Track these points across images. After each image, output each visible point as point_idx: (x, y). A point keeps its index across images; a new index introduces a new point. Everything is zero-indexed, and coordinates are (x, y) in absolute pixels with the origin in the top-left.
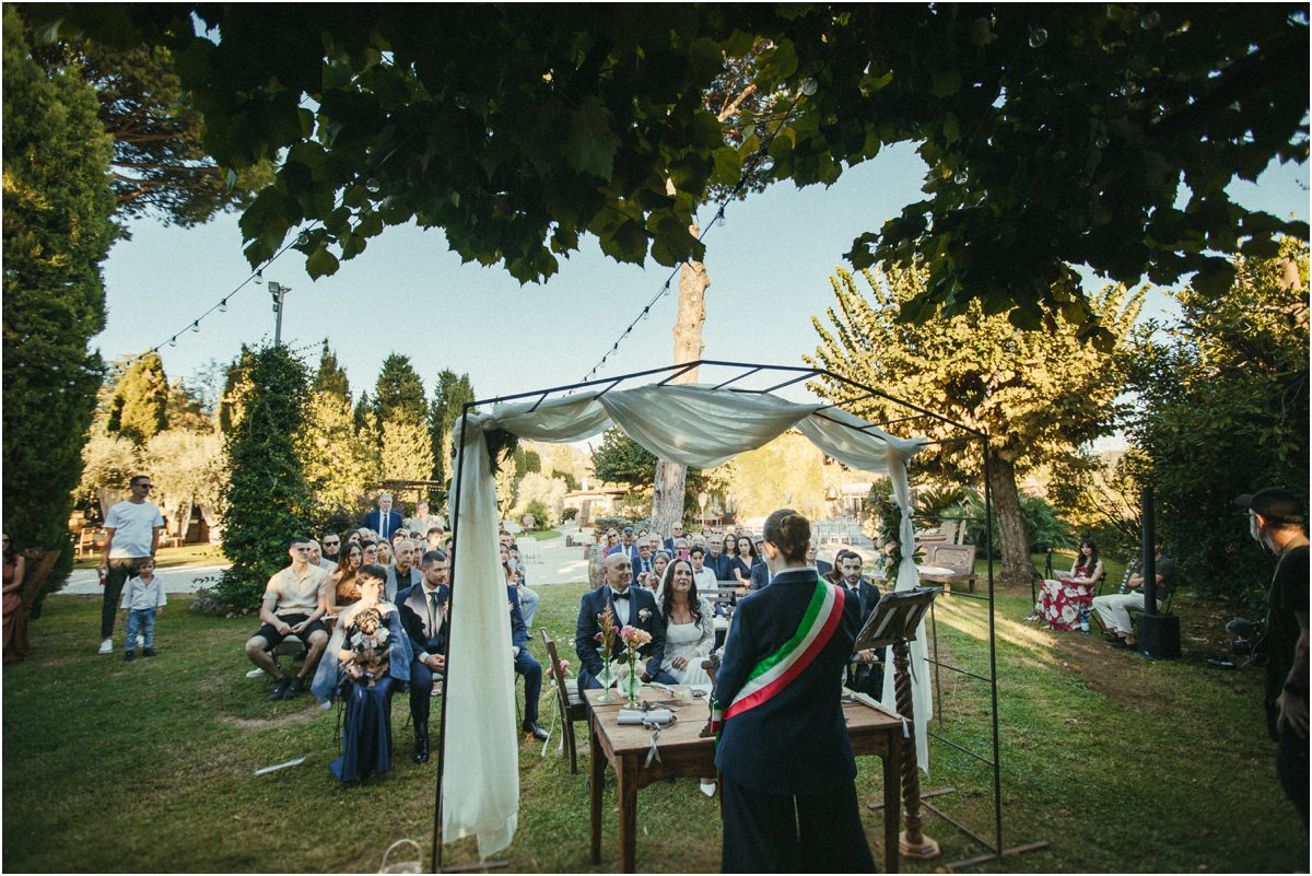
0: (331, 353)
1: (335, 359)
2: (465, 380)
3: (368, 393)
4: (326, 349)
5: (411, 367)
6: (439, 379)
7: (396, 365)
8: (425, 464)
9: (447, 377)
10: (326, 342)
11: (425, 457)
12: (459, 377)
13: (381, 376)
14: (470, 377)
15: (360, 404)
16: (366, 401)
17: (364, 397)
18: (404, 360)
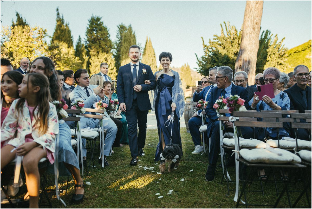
0: (61, 16)
1: (63, 19)
2: (130, 28)
3: (81, 37)
4: (58, 14)
5: (102, 23)
6: (118, 29)
7: (95, 21)
8: (112, 73)
9: (122, 28)
10: (57, 10)
11: (112, 69)
12: (128, 28)
13: (88, 28)
14: (132, 26)
15: (78, 43)
16: (81, 41)
17: (80, 39)
18: (98, 19)
